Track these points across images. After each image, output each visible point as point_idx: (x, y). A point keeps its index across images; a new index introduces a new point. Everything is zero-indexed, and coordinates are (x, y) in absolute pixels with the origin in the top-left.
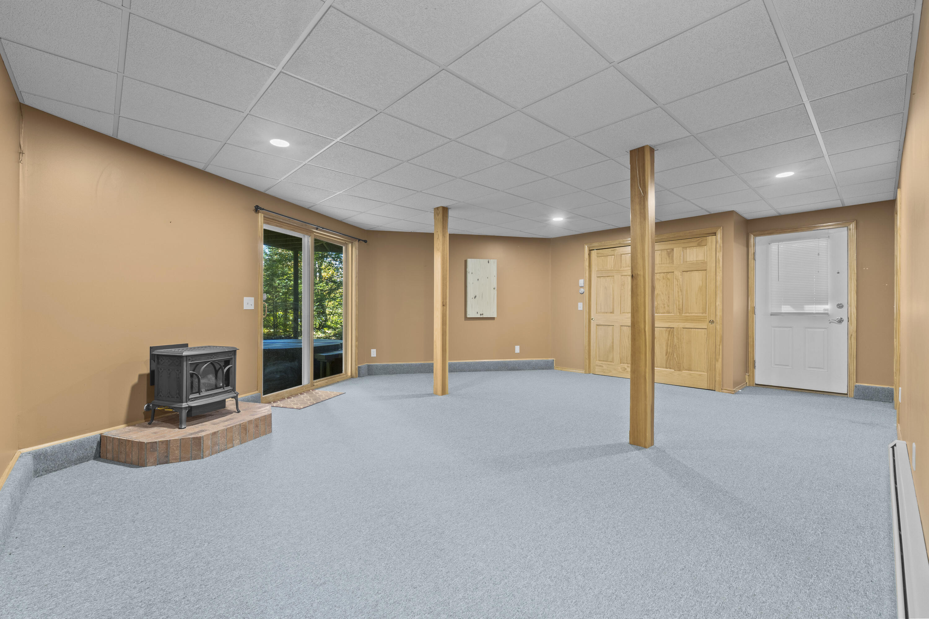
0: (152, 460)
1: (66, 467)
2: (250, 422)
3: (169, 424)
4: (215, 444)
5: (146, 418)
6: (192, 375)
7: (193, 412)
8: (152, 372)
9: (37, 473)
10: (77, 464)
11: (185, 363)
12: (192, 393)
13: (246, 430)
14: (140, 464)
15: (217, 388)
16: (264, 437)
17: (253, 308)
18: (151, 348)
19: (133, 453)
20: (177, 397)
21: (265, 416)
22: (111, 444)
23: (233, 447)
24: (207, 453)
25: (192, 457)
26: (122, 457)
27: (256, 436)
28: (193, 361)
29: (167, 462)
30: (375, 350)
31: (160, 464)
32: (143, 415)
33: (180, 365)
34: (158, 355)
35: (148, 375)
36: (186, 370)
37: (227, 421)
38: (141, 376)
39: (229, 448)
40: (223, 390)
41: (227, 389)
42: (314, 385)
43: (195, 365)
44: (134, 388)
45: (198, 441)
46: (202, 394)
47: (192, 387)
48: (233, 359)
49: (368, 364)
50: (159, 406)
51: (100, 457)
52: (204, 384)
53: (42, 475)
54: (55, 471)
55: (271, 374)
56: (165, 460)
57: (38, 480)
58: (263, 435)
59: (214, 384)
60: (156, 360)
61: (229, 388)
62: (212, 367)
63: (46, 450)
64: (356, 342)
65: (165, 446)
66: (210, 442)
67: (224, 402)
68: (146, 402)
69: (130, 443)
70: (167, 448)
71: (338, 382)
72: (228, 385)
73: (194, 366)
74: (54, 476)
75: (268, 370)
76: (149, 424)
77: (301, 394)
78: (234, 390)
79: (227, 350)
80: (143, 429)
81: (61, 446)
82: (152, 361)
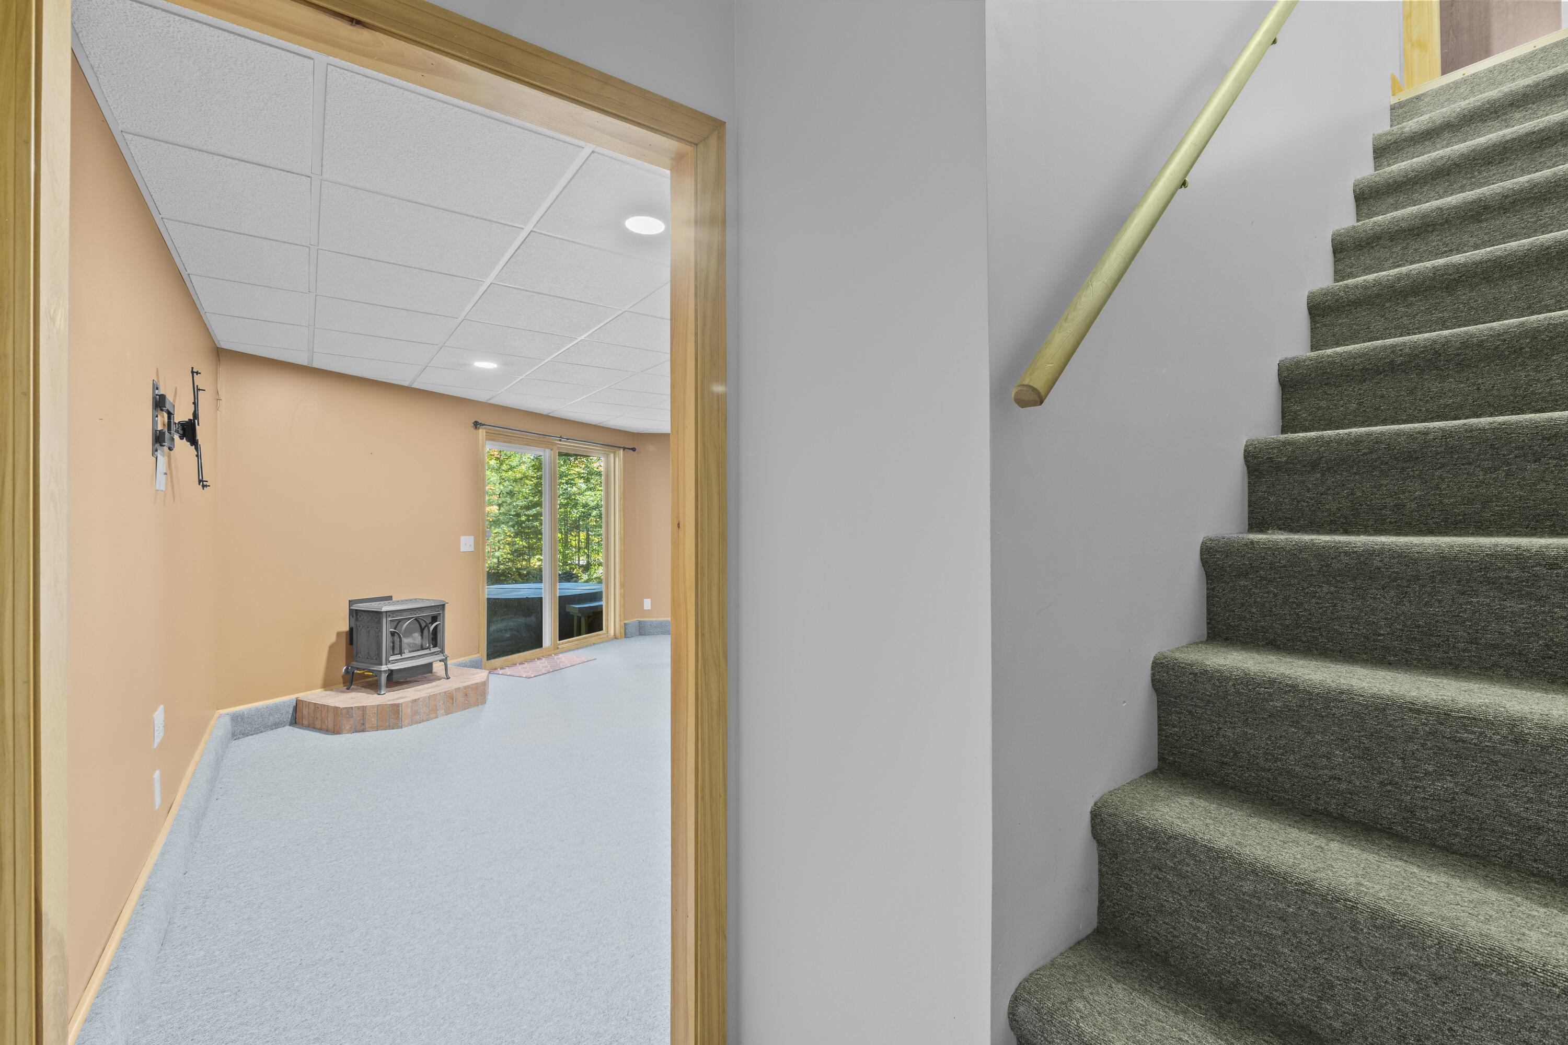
0: (348, 728)
1: (262, 732)
2: (457, 690)
3: (368, 690)
4: (416, 713)
5: (344, 683)
6: (393, 634)
7: (394, 676)
8: (351, 629)
9: (235, 736)
10: (272, 729)
11: (384, 620)
12: (394, 654)
13: (453, 700)
14: (335, 730)
15: (422, 648)
16: (475, 709)
17: (473, 550)
18: (350, 601)
19: (329, 719)
20: (376, 659)
21: (477, 683)
22: (307, 709)
23: (437, 717)
24: (406, 722)
25: (389, 726)
26: (318, 724)
27: (466, 706)
28: (394, 617)
29: (363, 731)
30: (649, 600)
31: (356, 732)
32: (341, 678)
33: (380, 623)
34: (356, 610)
35: (347, 632)
36: (386, 628)
37: (432, 687)
38: (339, 634)
39: (432, 719)
40: (429, 652)
41: (433, 650)
42: (558, 648)
43: (397, 622)
44: (332, 648)
45: (395, 709)
46: (404, 656)
47: (393, 648)
48: (441, 615)
49: (640, 619)
50: (358, 669)
51: (296, 723)
52: (409, 644)
53: (239, 738)
54: (251, 735)
55: (498, 632)
56: (361, 728)
57: (235, 743)
58: (474, 706)
59: (420, 644)
60: (354, 615)
61: (437, 649)
62: (418, 625)
63: (243, 712)
64: (621, 589)
65: (361, 712)
66: (409, 711)
67: (430, 665)
68: (344, 663)
69: (326, 708)
70: (364, 714)
71: (594, 644)
72: (435, 646)
73: (395, 623)
74: (251, 740)
75: (493, 628)
76: (348, 689)
77: (539, 659)
78: (442, 651)
79: (433, 605)
80: (340, 694)
81: (257, 710)
82: (351, 617)
